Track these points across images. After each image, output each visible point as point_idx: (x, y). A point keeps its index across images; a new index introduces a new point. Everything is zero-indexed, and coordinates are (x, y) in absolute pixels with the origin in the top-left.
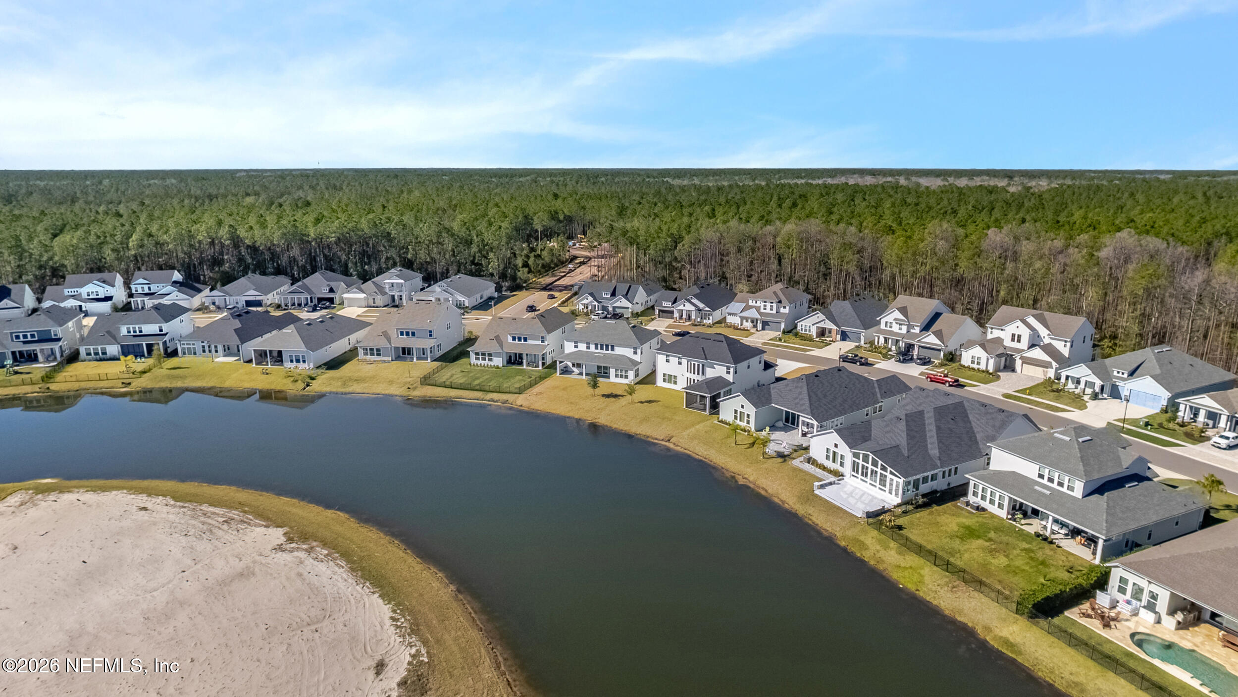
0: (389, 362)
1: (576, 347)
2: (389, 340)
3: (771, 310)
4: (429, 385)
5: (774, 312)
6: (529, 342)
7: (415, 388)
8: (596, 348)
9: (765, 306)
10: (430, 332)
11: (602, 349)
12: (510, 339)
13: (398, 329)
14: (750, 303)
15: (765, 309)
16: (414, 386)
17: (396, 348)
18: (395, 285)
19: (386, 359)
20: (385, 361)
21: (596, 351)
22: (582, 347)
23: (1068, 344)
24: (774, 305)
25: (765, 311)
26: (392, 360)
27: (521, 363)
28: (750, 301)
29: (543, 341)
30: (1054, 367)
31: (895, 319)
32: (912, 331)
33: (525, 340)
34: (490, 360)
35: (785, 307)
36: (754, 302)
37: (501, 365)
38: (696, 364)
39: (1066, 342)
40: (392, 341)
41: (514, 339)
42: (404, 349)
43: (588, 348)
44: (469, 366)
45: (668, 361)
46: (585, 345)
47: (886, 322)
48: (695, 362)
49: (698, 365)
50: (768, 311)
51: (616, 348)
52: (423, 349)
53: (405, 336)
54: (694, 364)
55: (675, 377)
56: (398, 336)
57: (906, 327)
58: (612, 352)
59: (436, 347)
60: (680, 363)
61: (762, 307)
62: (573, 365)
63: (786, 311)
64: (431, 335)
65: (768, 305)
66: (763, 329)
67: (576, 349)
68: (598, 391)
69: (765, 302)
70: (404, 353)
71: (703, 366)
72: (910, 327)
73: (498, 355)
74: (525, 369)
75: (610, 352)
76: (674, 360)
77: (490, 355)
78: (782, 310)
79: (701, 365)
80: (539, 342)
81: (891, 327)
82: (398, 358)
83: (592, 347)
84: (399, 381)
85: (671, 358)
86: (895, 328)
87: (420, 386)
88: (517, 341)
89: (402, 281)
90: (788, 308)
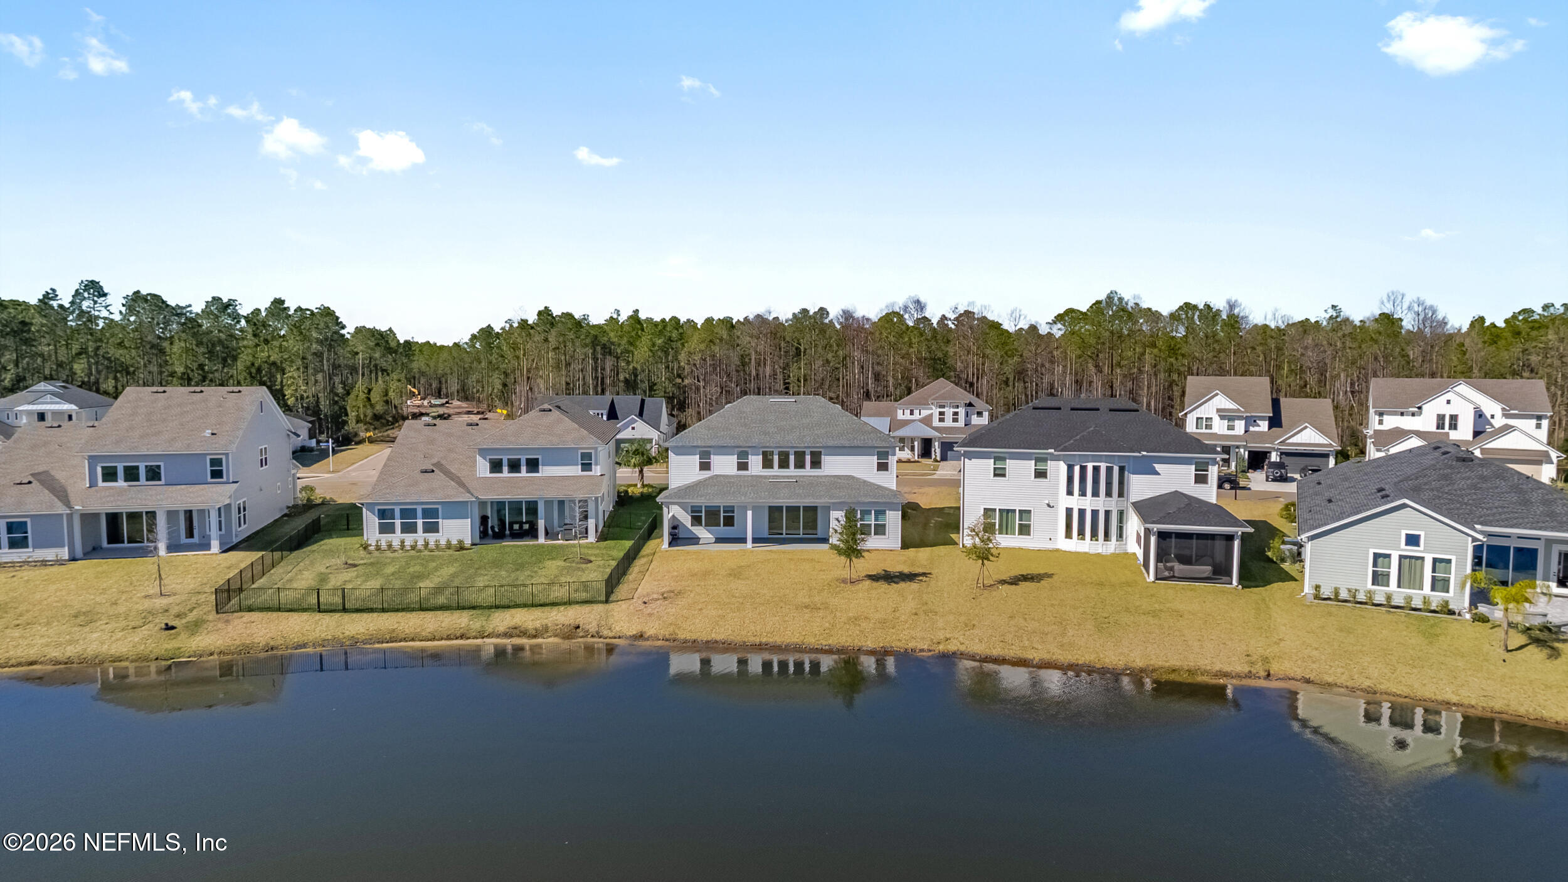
0: (60, 562)
1: (705, 466)
2: (62, 495)
3: (955, 420)
4: (250, 609)
5: (961, 423)
6: (545, 471)
7: (196, 626)
8: (767, 463)
9: (941, 413)
10: (216, 462)
11: (784, 464)
12: (482, 467)
13: (93, 460)
14: (900, 415)
15: (941, 420)
16: (191, 617)
17: (89, 519)
18: (49, 417)
19: (49, 554)
20: (44, 563)
21: (768, 472)
22: (725, 465)
23: (1545, 423)
24: (962, 411)
25: (942, 424)
26: (73, 559)
27: (532, 533)
28: (900, 412)
29: (587, 467)
30: (1555, 460)
31: (1218, 410)
32: (1252, 429)
33: (533, 465)
34: (432, 528)
35: (980, 414)
36: (908, 412)
37: (468, 542)
38: (1103, 466)
39: (1539, 418)
40: (72, 498)
41: (496, 466)
42: (113, 519)
43: (743, 466)
44: (362, 553)
45: (999, 473)
46: (733, 460)
47: (1198, 419)
48: (1097, 463)
49: (1109, 470)
50: (948, 423)
51: (826, 460)
52: (189, 514)
53: (121, 483)
54: (1096, 469)
55: (1025, 513)
56: (93, 484)
57: (1243, 422)
58: (816, 472)
59: (234, 511)
60: (1041, 474)
61: (936, 417)
62: (696, 520)
63: (984, 420)
64: (217, 474)
65: (949, 412)
66: (944, 458)
67: (706, 474)
68: (862, 566)
69: (941, 407)
70: (114, 536)
71: (1122, 470)
72: (1251, 421)
73: (456, 510)
74: (543, 546)
75: (808, 471)
76: (1021, 469)
77: (427, 513)
78: (975, 420)
79: (1116, 469)
80: (576, 470)
81: (1209, 427)
82: (93, 551)
83: (755, 462)
84: (121, 609)
85: (1011, 465)
86: (1219, 427)
87: (213, 616)
88: (505, 473)
89: (74, 407)
90: (986, 414)
